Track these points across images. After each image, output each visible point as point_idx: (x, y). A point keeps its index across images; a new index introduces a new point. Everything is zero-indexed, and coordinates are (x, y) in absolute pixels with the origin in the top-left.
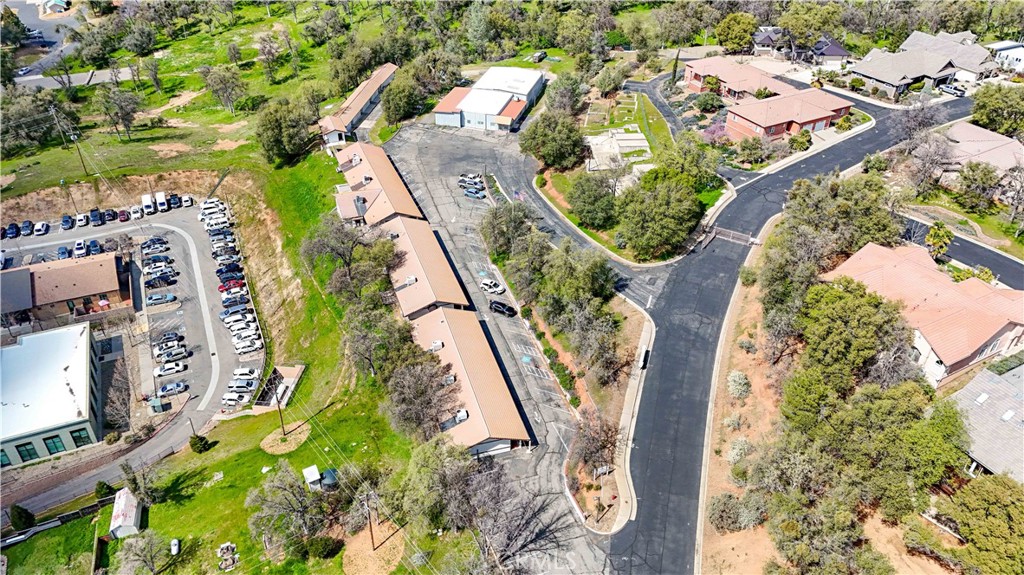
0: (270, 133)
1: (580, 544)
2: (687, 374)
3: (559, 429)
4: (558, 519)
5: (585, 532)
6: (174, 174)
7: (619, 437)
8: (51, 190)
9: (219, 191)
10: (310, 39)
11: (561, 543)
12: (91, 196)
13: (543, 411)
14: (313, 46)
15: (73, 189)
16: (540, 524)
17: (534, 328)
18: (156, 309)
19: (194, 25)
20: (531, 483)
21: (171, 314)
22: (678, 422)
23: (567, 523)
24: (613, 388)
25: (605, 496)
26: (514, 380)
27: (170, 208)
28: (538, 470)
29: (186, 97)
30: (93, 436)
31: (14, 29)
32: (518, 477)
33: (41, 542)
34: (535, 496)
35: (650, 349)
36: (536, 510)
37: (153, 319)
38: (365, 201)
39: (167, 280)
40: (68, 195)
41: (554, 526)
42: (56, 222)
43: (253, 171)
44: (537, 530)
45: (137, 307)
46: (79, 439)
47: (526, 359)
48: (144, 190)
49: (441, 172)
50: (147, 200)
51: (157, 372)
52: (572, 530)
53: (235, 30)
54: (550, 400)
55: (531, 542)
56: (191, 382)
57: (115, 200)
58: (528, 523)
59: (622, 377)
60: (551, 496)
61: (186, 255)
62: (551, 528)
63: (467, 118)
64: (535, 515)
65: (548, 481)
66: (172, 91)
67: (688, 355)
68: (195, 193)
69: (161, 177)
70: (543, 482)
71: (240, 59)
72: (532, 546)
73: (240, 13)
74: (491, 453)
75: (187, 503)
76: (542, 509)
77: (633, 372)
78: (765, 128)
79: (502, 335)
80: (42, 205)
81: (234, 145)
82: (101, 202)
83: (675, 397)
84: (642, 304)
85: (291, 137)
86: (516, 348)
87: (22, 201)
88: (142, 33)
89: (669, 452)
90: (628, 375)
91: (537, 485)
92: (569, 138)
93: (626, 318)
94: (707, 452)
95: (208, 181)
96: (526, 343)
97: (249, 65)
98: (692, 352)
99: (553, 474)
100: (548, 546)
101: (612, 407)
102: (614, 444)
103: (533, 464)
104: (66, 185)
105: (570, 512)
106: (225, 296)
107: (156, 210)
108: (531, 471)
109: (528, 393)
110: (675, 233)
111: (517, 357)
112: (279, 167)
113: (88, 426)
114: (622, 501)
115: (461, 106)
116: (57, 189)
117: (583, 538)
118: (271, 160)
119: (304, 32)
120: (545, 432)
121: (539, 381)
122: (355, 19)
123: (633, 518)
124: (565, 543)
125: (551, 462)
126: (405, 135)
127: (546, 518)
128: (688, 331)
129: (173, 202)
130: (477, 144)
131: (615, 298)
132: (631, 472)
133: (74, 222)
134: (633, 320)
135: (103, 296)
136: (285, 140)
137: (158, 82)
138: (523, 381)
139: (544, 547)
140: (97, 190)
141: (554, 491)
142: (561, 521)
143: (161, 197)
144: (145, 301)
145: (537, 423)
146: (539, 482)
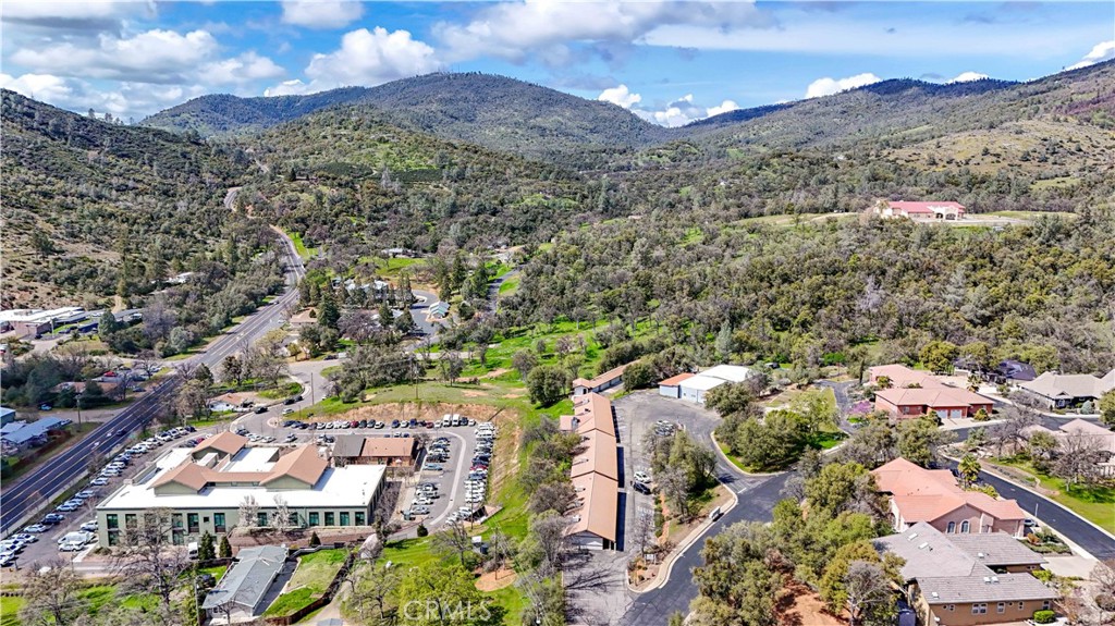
0: (536, 381)
1: (620, 594)
4: (613, 582)
5: (626, 589)
6: (470, 406)
7: (675, 549)
8: (392, 404)
9: (494, 420)
10: (599, 343)
11: (608, 591)
12: (415, 412)
14: (600, 348)
15: (406, 405)
16: (600, 581)
17: (656, 498)
18: (427, 472)
19: (524, 331)
20: (606, 565)
21: (435, 477)
23: (617, 584)
24: (686, 526)
25: (646, 574)
26: (627, 522)
27: (459, 425)
28: (615, 561)
29: (500, 372)
30: (366, 520)
31: (406, 321)
33: (321, 553)
34: (605, 570)
35: (725, 513)
36: (602, 576)
37: (423, 477)
38: (578, 421)
39: (440, 459)
40: (402, 408)
41: (608, 583)
42: (389, 423)
43: (521, 409)
44: (596, 583)
45: (417, 469)
46: (359, 521)
47: (642, 515)
48: (448, 413)
49: (647, 419)
50: (447, 417)
51: (415, 501)
52: (618, 587)
53: (551, 336)
55: (589, 586)
56: (432, 511)
57: (428, 416)
58: (592, 579)
59: (695, 522)
60: (615, 572)
61: (458, 450)
62: (606, 584)
63: (683, 391)
64: (599, 577)
65: (618, 566)
66: (491, 368)
68: (479, 419)
69: (461, 406)
70: (614, 566)
71: (544, 351)
72: (588, 588)
73: (558, 326)
74: (589, 548)
75: (404, 551)
76: (606, 576)
77: (704, 522)
78: (899, 406)
79: (632, 501)
80: (386, 412)
81: (516, 396)
82: (419, 416)
84: (735, 490)
85: (550, 385)
86: (639, 509)
87: (374, 408)
88: (485, 330)
90: (701, 522)
91: (610, 567)
92: (738, 398)
93: (719, 496)
95: (490, 412)
97: (550, 356)
100: (599, 590)
101: (679, 535)
102: (669, 552)
103: (613, 558)
104: (403, 402)
105: (623, 581)
106: (472, 472)
107: (450, 425)
108: (610, 561)
109: (633, 529)
110: (773, 448)
111: (637, 513)
112: (538, 408)
113: (365, 511)
114: (658, 578)
115: (682, 383)
116: (397, 404)
117: (623, 592)
118: (533, 402)
119: (594, 337)
122: (638, 333)
123: (661, 587)
124: (610, 591)
126: (632, 397)
127: (605, 580)
128: (760, 508)
129: (463, 422)
130: (685, 409)
131: (719, 487)
132: (673, 567)
133: (399, 425)
134: (724, 497)
135: (401, 458)
136: (545, 387)
137: (484, 360)
138: (633, 524)
139: (596, 590)
140: (420, 408)
141: (618, 570)
143: (456, 417)
144: (423, 466)
145: (629, 543)
146: (612, 566)
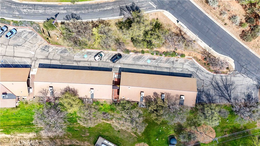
1: (233, 79)
2: (192, 14)
3: (187, 65)
4: (223, 81)
5: (230, 76)
7: (207, 50)
11: (231, 84)
13: (177, 67)
16: (222, 87)
17: (136, 52)
20: (206, 83)
22: (209, 29)
23: (225, 79)
26: (158, 70)
28: (202, 79)
32: (202, 86)
34: (212, 84)
35: (177, 19)
36: (217, 86)
41: (224, 83)
44: (224, 89)
47: (149, 61)
52: (228, 79)
54: (173, 62)
55: (228, 92)
58: (221, 90)
59: (185, 36)
60: (214, 79)
62: (225, 84)
64: (219, 87)
65: (207, 78)
67: (184, 8)
70: (207, 79)
72: (229, 92)
77: (185, 32)
79: (131, 64)
83: (200, 24)
84: (153, 8)
86: (140, 62)
89: (218, 38)
90: (185, 34)
91: (208, 82)
93: (157, 19)
94: (223, 27)
96: (140, 58)
98: (184, 5)
99: (205, 75)
100: (231, 88)
103: (199, 80)
105: (221, 76)
108: (202, 81)
109: (167, 68)
111: (146, 64)
117: (232, 77)
120: (187, 70)
121: (162, 62)
123: (234, 61)
124: (231, 83)
125: (200, 74)
127: (221, 84)
132: (220, 53)
134: (160, 17)
138: (160, 67)
139: (231, 89)
141: (212, 78)
142: (224, 80)
145: (182, 71)
146: (207, 80)
